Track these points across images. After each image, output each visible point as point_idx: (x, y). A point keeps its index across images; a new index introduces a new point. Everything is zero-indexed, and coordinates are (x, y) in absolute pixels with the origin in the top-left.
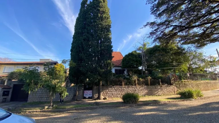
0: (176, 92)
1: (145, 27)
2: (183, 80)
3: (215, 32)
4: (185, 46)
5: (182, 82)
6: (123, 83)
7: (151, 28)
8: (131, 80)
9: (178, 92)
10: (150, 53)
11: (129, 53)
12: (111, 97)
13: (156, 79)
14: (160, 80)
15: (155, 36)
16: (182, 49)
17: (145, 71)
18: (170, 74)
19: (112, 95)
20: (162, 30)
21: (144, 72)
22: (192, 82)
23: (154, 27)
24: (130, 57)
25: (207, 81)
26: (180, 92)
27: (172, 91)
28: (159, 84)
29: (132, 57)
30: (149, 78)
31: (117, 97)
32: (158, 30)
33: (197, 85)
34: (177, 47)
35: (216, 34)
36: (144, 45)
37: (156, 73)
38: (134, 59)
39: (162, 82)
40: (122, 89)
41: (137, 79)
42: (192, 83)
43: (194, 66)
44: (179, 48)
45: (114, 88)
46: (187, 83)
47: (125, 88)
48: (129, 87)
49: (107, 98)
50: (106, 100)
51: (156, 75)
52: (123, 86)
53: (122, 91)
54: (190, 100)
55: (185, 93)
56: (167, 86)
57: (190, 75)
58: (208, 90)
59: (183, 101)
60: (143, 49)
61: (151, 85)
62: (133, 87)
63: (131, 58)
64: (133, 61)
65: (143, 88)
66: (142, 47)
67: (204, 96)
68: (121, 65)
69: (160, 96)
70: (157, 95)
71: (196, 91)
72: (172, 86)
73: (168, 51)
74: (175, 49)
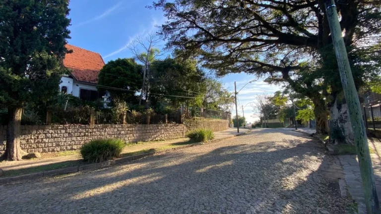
0: (184, 134)
1: (155, 8)
2: (195, 117)
3: (239, 59)
4: (206, 71)
5: (194, 119)
6: (92, 119)
7: (166, 15)
8: (114, 112)
9: (188, 134)
10: (159, 70)
11: (119, 59)
12: (53, 151)
13: (160, 113)
14: (166, 115)
15: (170, 36)
16: (202, 73)
17: (146, 99)
18: (182, 107)
19: (58, 145)
20: (183, 28)
21: (143, 102)
22: (205, 120)
23: (172, 16)
24: (118, 67)
25: (218, 120)
26: (190, 134)
27: (180, 132)
28: (164, 122)
29: (123, 68)
30: (150, 110)
31: (72, 149)
32: (177, 27)
33: (209, 125)
34: (197, 69)
35: (240, 61)
36: (151, 52)
37: (162, 104)
38: (128, 72)
39: (169, 119)
40: (88, 132)
41: (128, 111)
42: (204, 122)
43: (209, 100)
44: (198, 71)
45: (66, 129)
46: (199, 121)
47: (94, 130)
48: (106, 127)
49: (38, 154)
50: (32, 160)
51: (163, 108)
52: (93, 125)
53: (88, 136)
54: (200, 144)
55: (196, 134)
56: (175, 125)
57: (204, 110)
58: (218, 130)
59: (191, 146)
60: (147, 59)
61: (150, 123)
62: (115, 127)
63: (120, 70)
64: (126, 76)
65: (136, 128)
66: (147, 55)
67: (216, 138)
68: (97, 82)
69: (163, 140)
70: (157, 141)
71: (208, 131)
72: (181, 125)
73: (185, 73)
74: (194, 72)
